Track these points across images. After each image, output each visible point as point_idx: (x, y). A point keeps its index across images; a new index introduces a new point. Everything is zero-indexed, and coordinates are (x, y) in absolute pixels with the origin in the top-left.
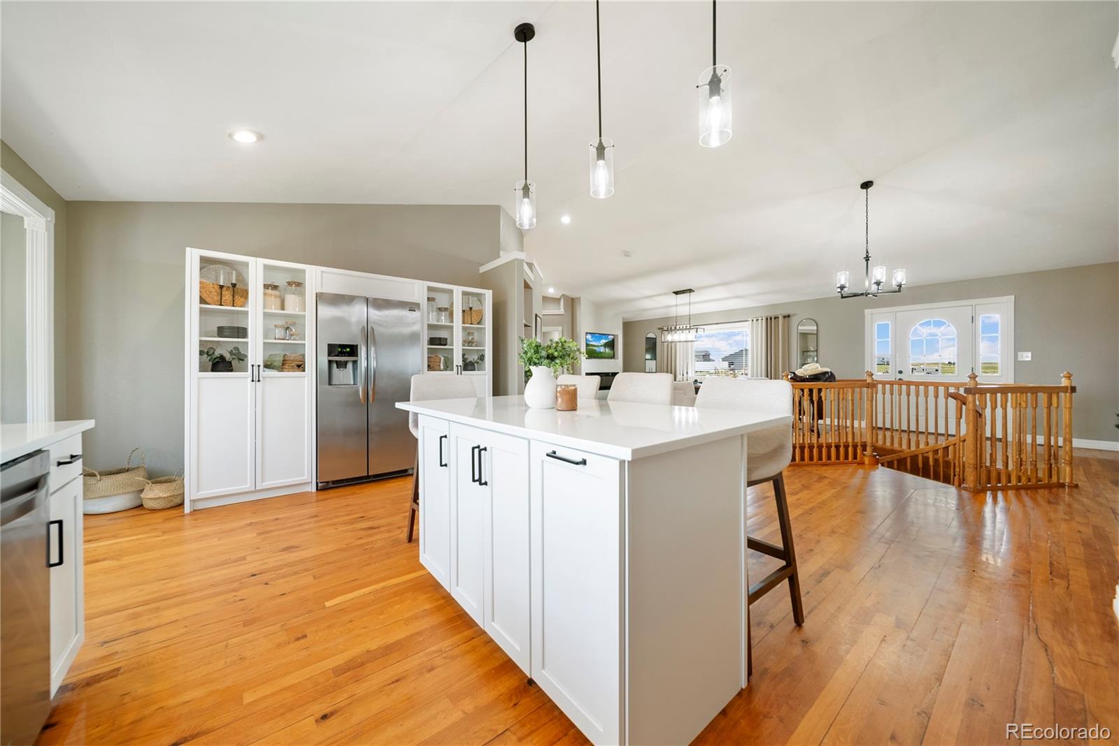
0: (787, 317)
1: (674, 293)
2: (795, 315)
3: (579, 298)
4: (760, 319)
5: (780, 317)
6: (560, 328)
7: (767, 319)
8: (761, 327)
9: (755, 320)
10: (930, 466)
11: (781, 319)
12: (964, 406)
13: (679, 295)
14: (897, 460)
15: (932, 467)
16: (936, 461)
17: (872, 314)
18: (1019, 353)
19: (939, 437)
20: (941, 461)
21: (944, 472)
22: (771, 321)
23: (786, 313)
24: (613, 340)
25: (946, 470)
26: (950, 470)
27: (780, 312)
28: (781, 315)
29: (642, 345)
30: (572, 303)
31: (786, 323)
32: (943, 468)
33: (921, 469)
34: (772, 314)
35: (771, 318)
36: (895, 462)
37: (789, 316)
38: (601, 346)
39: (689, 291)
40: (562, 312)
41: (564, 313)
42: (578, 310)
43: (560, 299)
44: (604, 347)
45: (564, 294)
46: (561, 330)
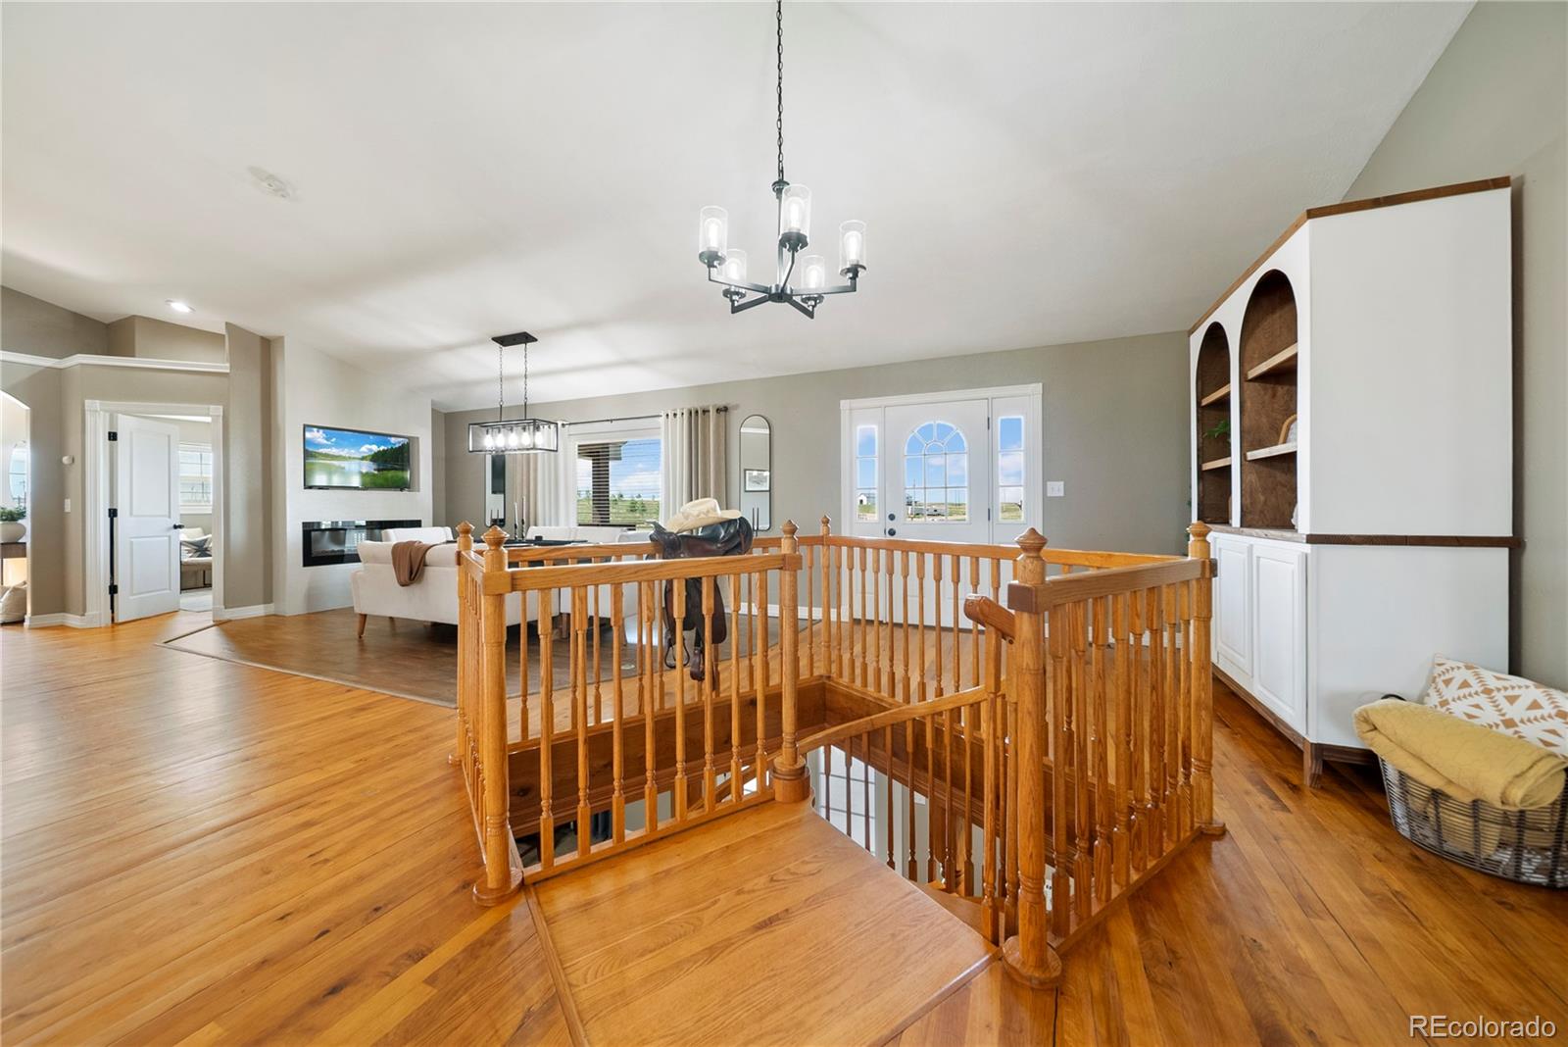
0: (723, 410)
1: (495, 339)
2: (736, 407)
3: (281, 339)
4: (679, 412)
5: (712, 409)
6: (218, 410)
7: (691, 413)
8: (681, 426)
9: (671, 414)
10: (927, 749)
11: (712, 413)
12: (1004, 642)
13: (507, 349)
14: (869, 733)
15: (930, 753)
16: (938, 733)
18: (1048, 483)
19: (943, 634)
20: (946, 729)
21: (951, 761)
22: (697, 416)
23: (721, 403)
25: (955, 757)
26: (964, 761)
27: (712, 402)
28: (714, 406)
30: (266, 350)
31: (722, 419)
32: (952, 752)
33: (911, 757)
34: (698, 405)
35: (696, 412)
36: (865, 738)
37: (726, 409)
38: (363, 458)
39: (524, 338)
40: (226, 368)
41: (228, 371)
42: (279, 368)
43: (224, 336)
44: (371, 460)
45: (230, 324)
46: (222, 414)
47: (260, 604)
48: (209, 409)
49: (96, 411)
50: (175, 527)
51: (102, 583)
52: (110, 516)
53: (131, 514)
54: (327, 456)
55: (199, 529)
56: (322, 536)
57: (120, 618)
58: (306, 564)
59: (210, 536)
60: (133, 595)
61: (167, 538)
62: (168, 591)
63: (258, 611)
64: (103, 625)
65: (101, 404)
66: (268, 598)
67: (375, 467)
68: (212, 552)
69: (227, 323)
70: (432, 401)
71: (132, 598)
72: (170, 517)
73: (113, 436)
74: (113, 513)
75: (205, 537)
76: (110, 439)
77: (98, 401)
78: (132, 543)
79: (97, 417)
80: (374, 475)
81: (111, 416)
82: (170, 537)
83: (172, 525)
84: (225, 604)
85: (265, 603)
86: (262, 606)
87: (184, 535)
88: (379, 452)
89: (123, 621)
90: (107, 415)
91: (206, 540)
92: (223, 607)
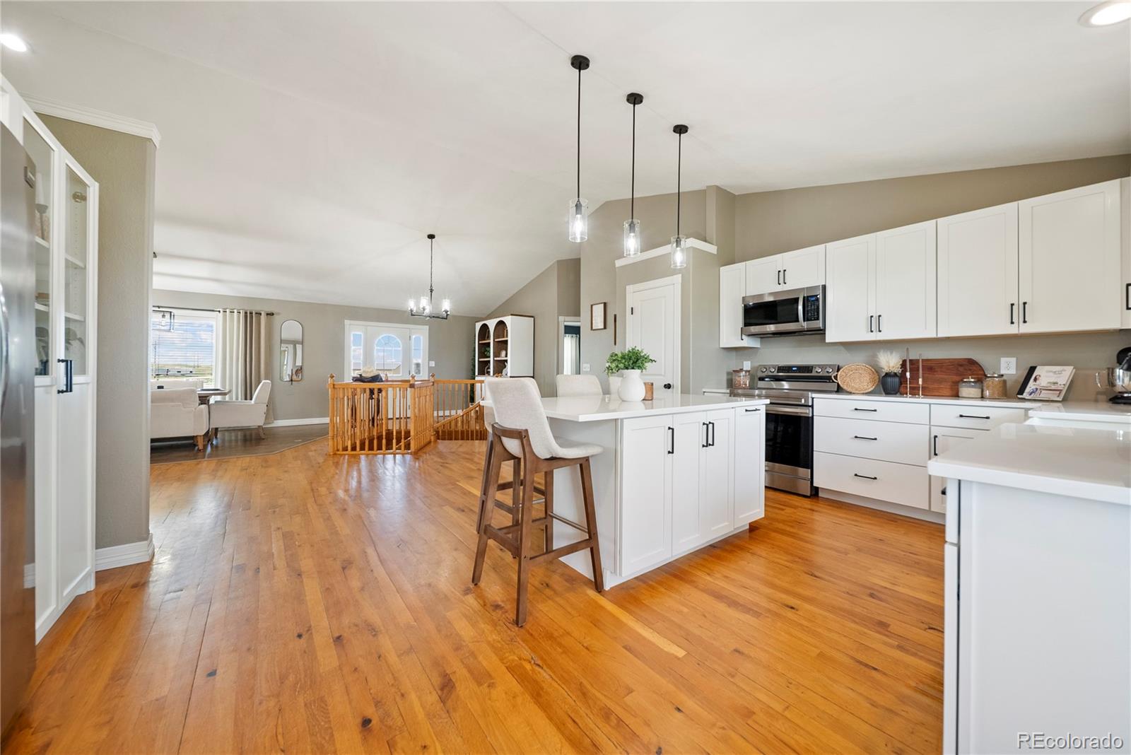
0: (271, 314)
2: (278, 314)
4: (236, 311)
5: (263, 313)
7: (246, 313)
8: (237, 321)
9: (229, 312)
11: (263, 317)
17: (350, 325)
18: (430, 362)
22: (251, 316)
23: (270, 310)
27: (264, 309)
28: (265, 312)
31: (269, 321)
34: (249, 309)
35: (251, 313)
37: (273, 314)
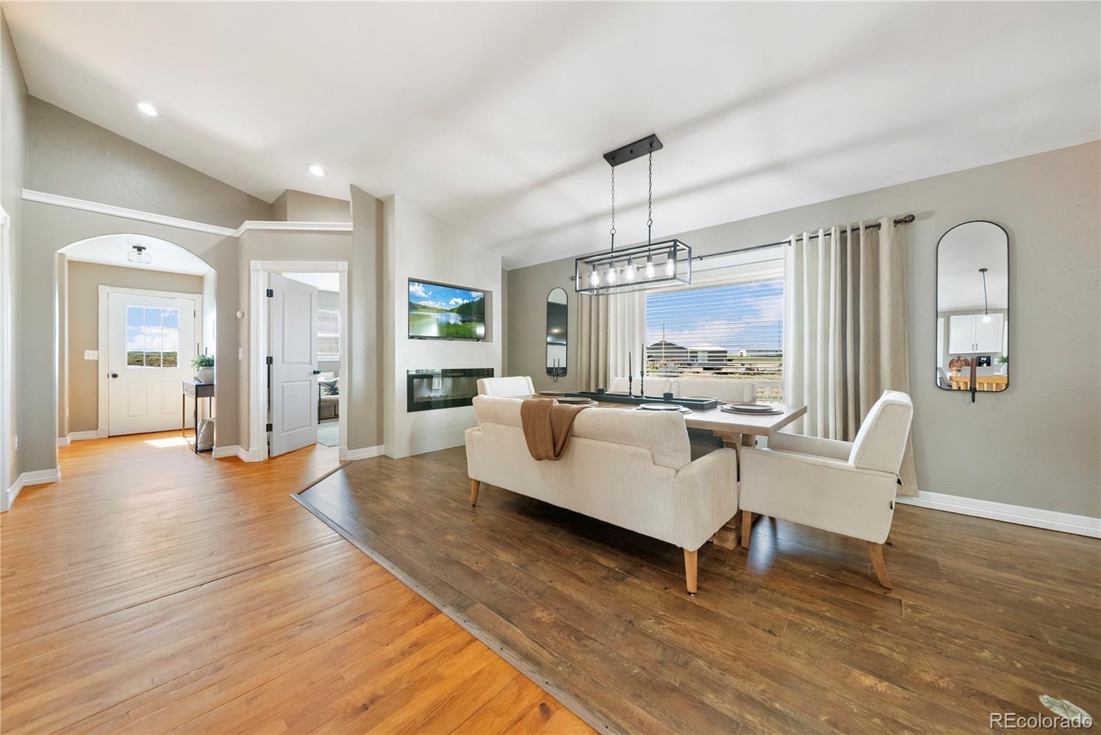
0: (906, 221)
1: (607, 157)
2: (927, 215)
3: (391, 198)
4: (821, 233)
5: (884, 222)
6: (343, 265)
7: (843, 232)
8: (823, 252)
9: (805, 237)
11: (886, 228)
22: (857, 236)
23: (901, 213)
24: (482, 301)
27: (886, 211)
28: (890, 217)
29: (540, 316)
30: (380, 211)
31: (904, 234)
34: (861, 218)
35: (855, 230)
37: (910, 219)
38: (452, 311)
39: (650, 144)
40: (348, 226)
41: (351, 229)
42: (390, 227)
43: (349, 202)
44: (457, 313)
45: (353, 185)
46: (347, 269)
47: (374, 446)
48: (337, 265)
49: (258, 270)
50: (315, 373)
51: (261, 423)
52: (267, 363)
53: (283, 362)
54: (424, 307)
55: (332, 373)
56: (421, 383)
57: (274, 454)
58: (409, 410)
59: (338, 378)
60: (284, 431)
61: (309, 382)
62: (309, 427)
63: (372, 452)
64: (261, 460)
65: (261, 264)
66: (380, 441)
67: (460, 318)
68: (340, 392)
69: (351, 185)
70: (502, 258)
71: (283, 434)
72: (311, 364)
73: (270, 293)
74: (270, 361)
75: (335, 380)
76: (268, 296)
77: (259, 261)
78: (283, 386)
79: (258, 276)
80: (458, 326)
81: (269, 274)
82: (311, 381)
83: (312, 371)
84: (348, 446)
85: (377, 445)
86: (375, 447)
87: (321, 378)
88: (464, 305)
89: (276, 455)
90: (266, 274)
91: (336, 382)
92: (347, 448)
